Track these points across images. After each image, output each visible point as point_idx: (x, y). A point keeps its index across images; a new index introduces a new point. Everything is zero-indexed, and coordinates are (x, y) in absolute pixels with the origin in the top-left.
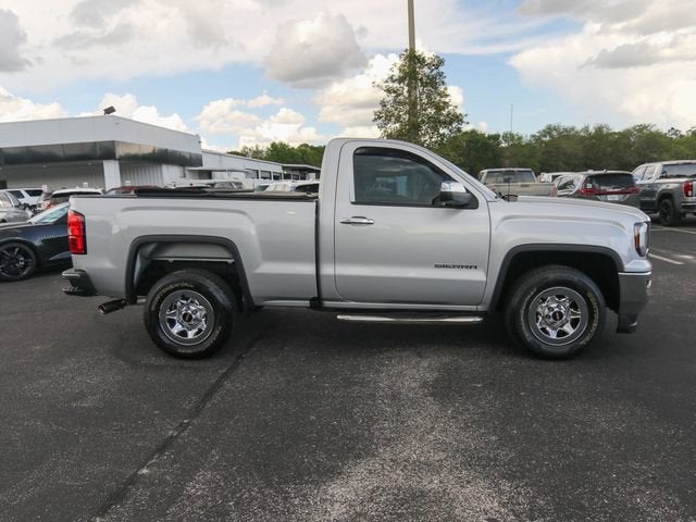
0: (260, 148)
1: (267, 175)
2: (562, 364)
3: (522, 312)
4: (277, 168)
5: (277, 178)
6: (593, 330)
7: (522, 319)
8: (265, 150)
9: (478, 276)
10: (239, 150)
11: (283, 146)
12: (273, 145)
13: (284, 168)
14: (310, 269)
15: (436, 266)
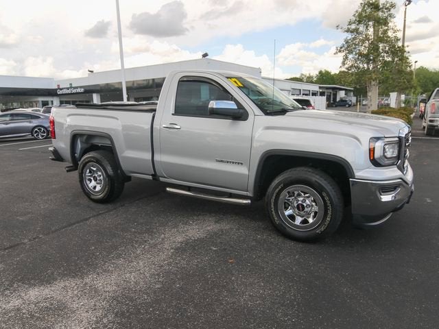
0: (311, 75)
1: (308, 93)
2: (301, 245)
3: (273, 200)
4: (315, 88)
5: (314, 94)
6: (327, 223)
7: (272, 206)
8: (315, 75)
9: (243, 170)
10: (298, 76)
11: (327, 73)
12: (320, 72)
13: (320, 88)
14: (148, 156)
15: (217, 161)
